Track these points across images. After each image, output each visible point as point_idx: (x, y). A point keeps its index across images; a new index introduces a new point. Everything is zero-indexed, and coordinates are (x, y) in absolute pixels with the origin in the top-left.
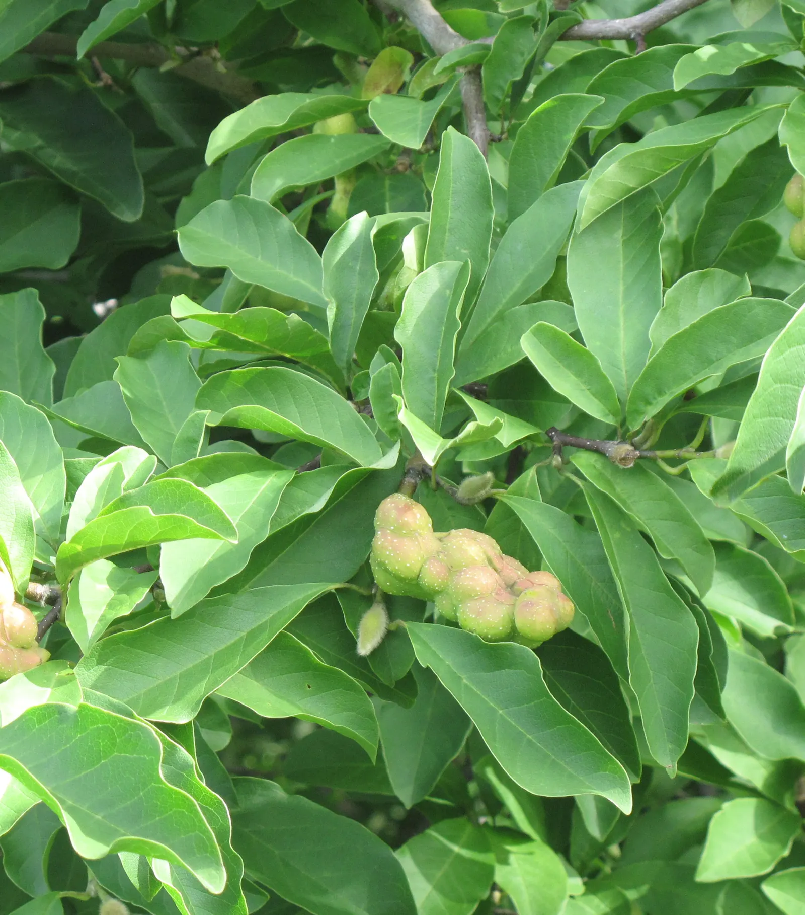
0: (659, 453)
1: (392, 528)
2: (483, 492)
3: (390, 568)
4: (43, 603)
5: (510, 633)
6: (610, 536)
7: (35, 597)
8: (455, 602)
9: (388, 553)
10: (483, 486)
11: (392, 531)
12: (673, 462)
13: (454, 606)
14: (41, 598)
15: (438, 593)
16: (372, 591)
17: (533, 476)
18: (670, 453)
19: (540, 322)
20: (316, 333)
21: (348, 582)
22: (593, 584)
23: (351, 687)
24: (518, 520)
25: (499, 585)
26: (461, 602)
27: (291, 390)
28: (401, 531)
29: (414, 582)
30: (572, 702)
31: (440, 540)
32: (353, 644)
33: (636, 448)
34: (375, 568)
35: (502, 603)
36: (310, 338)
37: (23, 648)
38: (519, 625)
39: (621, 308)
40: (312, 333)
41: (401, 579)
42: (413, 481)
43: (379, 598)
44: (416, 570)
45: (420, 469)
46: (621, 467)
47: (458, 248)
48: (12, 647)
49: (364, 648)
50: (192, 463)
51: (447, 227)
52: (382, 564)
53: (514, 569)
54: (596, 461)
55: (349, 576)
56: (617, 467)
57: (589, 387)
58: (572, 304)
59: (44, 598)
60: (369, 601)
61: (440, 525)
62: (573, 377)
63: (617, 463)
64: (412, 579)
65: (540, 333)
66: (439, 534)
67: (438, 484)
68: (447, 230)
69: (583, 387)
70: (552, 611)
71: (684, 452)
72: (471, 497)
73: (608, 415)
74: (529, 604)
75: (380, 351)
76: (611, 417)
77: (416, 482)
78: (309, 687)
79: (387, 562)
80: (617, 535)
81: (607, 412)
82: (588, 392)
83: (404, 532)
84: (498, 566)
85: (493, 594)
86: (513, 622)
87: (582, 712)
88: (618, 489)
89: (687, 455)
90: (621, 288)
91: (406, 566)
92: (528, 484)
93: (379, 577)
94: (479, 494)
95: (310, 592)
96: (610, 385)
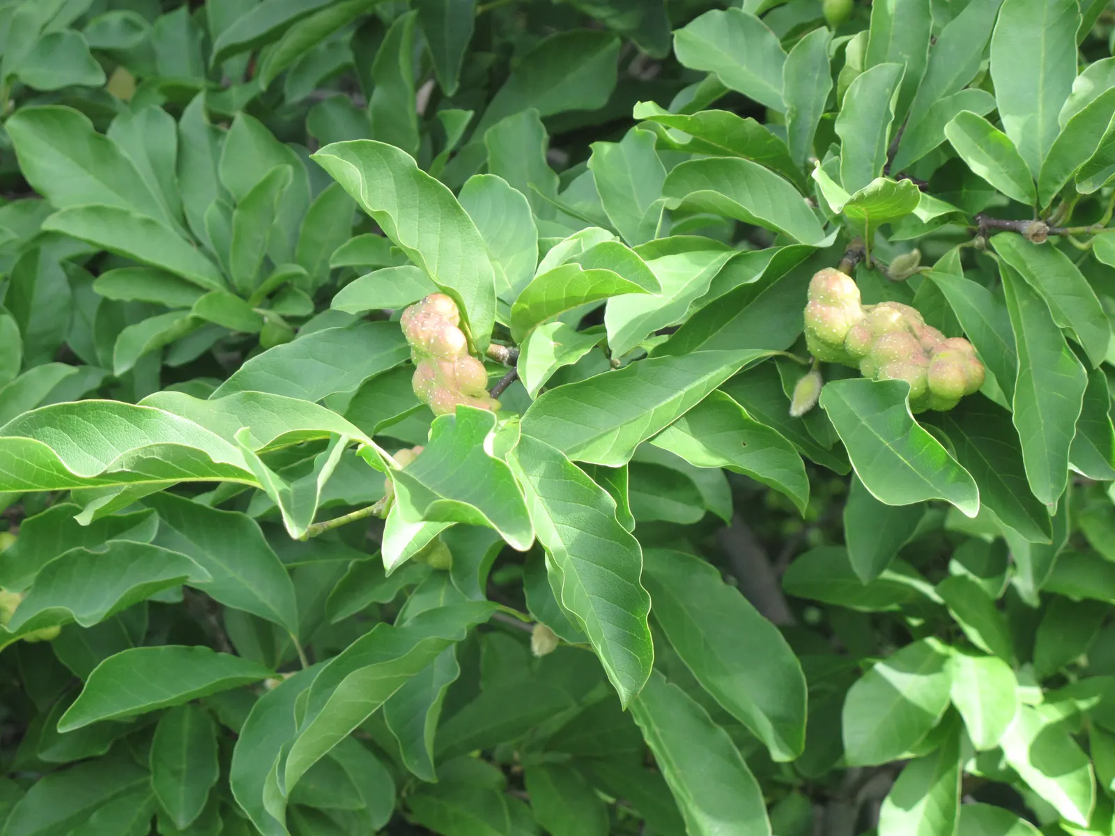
0: (1070, 230)
1: (822, 297)
2: (910, 269)
3: (818, 334)
4: (505, 364)
5: (925, 393)
6: (1018, 303)
7: (498, 358)
8: (876, 365)
9: (816, 320)
10: (911, 263)
11: (821, 300)
12: (1081, 238)
13: (876, 369)
14: (504, 358)
15: (861, 357)
16: (808, 361)
17: (956, 255)
18: (1080, 229)
19: (963, 111)
20: (774, 136)
21: (786, 351)
22: (1006, 351)
23: (784, 446)
24: (942, 297)
25: (918, 350)
26: (882, 364)
27: (746, 179)
28: (829, 300)
29: (840, 348)
30: (990, 466)
31: (868, 311)
32: (787, 404)
33: (1048, 224)
34: (808, 337)
35: (918, 365)
36: (769, 142)
37: (473, 396)
38: (931, 384)
39: (1041, 95)
40: (770, 137)
41: (829, 345)
42: (851, 262)
43: (814, 366)
44: (842, 334)
45: (858, 251)
46: (1035, 243)
47: (900, 53)
48: (462, 395)
49: (797, 410)
50: (651, 244)
51: (891, 34)
52: (812, 331)
53: (933, 337)
54: (1012, 240)
55: (789, 346)
56: (1031, 243)
57: (1007, 170)
58: (993, 93)
59: (506, 359)
60: (806, 369)
61: (868, 299)
62: (992, 162)
63: (1031, 240)
64: (838, 345)
65: (965, 121)
66: (867, 307)
67: (872, 263)
68: (891, 38)
69: (1002, 170)
70: (961, 371)
71: (1092, 228)
72: (900, 274)
73: (1024, 196)
74: (939, 365)
75: (832, 150)
76: (1027, 197)
77: (853, 263)
78: (744, 445)
79: (815, 328)
80: (1025, 303)
81: (1024, 193)
82: (1006, 175)
83: (832, 301)
84: (918, 333)
85: (910, 357)
86: (926, 382)
87: (998, 475)
88: (1029, 266)
89: (1096, 231)
90: (1042, 76)
91: (832, 332)
92: (951, 262)
93: (812, 345)
94: (905, 272)
95: (747, 357)
96: (1026, 168)
